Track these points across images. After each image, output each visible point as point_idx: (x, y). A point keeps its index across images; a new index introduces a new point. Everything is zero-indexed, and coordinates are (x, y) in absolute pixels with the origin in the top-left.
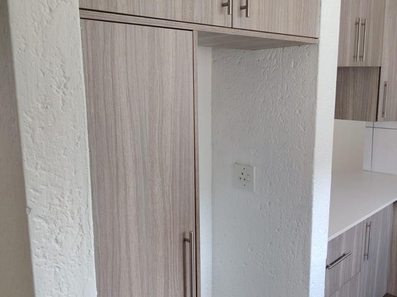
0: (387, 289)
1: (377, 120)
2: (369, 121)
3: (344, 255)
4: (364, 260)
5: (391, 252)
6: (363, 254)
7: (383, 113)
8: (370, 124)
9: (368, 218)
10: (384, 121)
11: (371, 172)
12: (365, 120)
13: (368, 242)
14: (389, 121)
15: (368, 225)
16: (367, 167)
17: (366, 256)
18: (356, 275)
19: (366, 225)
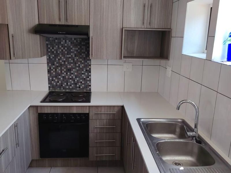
0: (32, 157)
1: (11, 59)
2: (6, 59)
3: (3, 150)
4: (16, 147)
5: (31, 135)
6: (15, 144)
7: (14, 54)
8: (7, 61)
9: (15, 122)
10: (16, 59)
11: (12, 90)
12: (4, 59)
13: (17, 135)
14: (19, 59)
15: (15, 126)
16: (9, 88)
17: (17, 145)
18: (13, 159)
19: (14, 126)
